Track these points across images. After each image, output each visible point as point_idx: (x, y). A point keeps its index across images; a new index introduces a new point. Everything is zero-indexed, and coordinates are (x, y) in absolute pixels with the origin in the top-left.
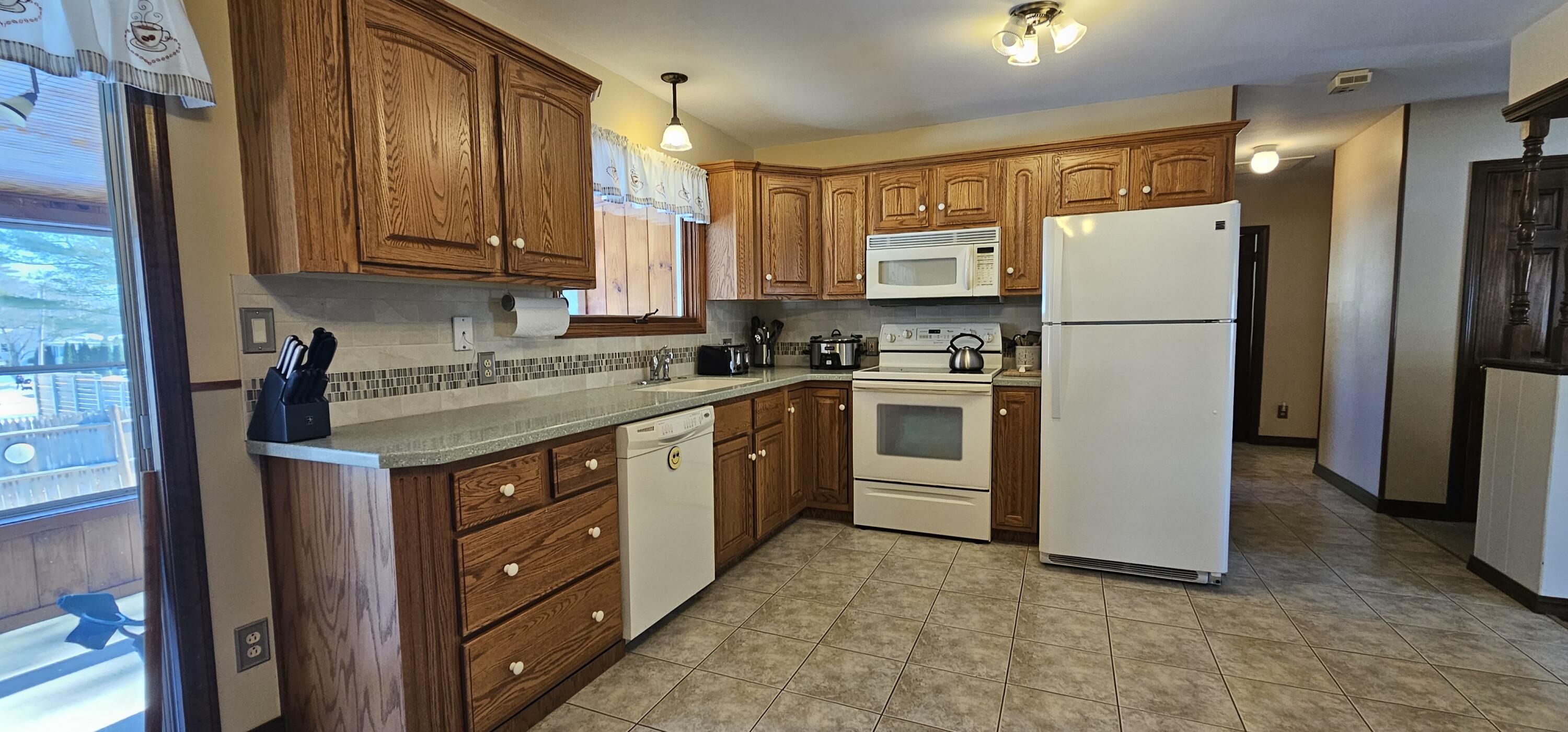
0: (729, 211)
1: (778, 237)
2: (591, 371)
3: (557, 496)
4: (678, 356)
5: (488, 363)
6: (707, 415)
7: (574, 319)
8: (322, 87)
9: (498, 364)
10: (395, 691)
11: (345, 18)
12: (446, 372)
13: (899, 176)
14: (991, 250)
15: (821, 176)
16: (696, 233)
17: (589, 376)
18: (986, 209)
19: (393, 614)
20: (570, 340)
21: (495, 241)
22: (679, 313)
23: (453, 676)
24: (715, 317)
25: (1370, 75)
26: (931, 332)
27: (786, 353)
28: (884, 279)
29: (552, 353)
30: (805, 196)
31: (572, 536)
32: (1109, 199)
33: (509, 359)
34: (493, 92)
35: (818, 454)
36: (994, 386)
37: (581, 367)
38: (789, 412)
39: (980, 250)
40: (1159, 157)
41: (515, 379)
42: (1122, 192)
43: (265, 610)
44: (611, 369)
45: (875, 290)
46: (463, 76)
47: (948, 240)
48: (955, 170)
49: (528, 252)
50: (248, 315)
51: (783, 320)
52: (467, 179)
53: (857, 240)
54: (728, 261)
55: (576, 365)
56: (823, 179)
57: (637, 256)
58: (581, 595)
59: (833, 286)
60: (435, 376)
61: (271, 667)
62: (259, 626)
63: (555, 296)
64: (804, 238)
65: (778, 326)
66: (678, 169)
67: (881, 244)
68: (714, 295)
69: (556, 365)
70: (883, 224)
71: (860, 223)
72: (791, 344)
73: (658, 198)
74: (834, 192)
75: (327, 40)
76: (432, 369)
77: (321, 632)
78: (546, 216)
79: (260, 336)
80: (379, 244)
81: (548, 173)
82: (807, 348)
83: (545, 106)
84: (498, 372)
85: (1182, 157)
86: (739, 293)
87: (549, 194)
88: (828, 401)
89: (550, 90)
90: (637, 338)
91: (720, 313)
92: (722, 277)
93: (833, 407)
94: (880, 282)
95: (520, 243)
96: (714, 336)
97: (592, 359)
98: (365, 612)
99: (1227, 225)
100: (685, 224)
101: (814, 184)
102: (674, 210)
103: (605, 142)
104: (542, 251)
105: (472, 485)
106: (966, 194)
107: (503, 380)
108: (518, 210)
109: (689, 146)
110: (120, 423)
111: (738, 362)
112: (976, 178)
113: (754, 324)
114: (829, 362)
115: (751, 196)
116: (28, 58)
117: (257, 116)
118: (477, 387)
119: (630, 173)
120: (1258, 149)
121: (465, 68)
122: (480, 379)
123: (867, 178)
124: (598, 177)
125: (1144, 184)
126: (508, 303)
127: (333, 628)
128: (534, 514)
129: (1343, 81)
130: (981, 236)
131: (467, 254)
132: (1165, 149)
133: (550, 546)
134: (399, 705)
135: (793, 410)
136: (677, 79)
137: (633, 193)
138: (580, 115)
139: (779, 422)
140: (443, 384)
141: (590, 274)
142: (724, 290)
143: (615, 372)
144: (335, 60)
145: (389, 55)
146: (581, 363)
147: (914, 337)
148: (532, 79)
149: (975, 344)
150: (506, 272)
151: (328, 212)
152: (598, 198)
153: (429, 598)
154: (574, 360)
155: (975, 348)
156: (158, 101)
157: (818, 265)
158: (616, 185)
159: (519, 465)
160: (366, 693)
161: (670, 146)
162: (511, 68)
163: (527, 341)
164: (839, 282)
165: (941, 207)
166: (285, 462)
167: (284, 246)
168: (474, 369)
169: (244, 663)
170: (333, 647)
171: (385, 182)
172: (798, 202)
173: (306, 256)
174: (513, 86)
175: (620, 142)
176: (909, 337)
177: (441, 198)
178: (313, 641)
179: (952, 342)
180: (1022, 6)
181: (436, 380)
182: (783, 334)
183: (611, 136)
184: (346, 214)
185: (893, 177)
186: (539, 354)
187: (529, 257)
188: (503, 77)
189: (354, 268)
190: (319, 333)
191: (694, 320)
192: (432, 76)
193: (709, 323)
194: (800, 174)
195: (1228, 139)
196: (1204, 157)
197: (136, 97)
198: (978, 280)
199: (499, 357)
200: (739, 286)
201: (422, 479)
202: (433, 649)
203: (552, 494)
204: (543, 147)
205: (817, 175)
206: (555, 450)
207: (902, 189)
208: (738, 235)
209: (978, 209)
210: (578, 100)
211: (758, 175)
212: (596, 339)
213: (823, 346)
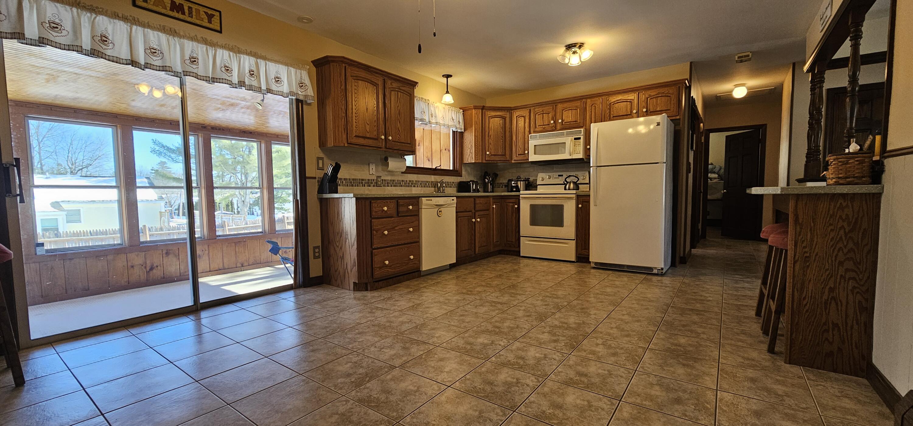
0: (471, 126)
1: (492, 137)
2: (414, 186)
3: (399, 215)
4: (449, 185)
5: (379, 180)
6: (453, 200)
7: (408, 167)
8: (340, 95)
9: (382, 180)
10: (355, 262)
11: (346, 75)
12: (367, 181)
13: (543, 109)
14: (580, 138)
15: (512, 110)
16: (458, 135)
17: (413, 188)
18: (579, 121)
19: (355, 239)
20: (406, 175)
21: (383, 137)
22: (451, 169)
23: (370, 259)
24: (466, 170)
25: (750, 54)
26: (559, 176)
27: (499, 187)
28: (537, 152)
29: (400, 178)
30: (504, 118)
31: (404, 229)
32: (630, 115)
33: (386, 179)
34: (383, 90)
35: (507, 226)
36: (577, 195)
37: (410, 184)
38: (493, 207)
39: (575, 139)
40: (650, 96)
41: (388, 186)
42: (635, 111)
43: (320, 244)
44: (422, 186)
45: (533, 158)
46: (375, 87)
47: (562, 135)
48: (566, 105)
49: (393, 141)
50: (319, 159)
51: (498, 173)
52: (375, 118)
53: (526, 137)
54: (471, 147)
55: (409, 183)
56: (512, 111)
57: (436, 146)
58: (406, 249)
59: (516, 156)
60: (364, 182)
61: (320, 260)
62: (318, 247)
63: (402, 158)
64: (503, 136)
65: (496, 175)
66: (450, 110)
67: (535, 138)
68: (465, 161)
69: (402, 183)
70: (537, 129)
71: (527, 129)
72: (501, 183)
73: (441, 122)
74: (517, 117)
75: (341, 82)
76: (363, 180)
77: (334, 249)
78: (399, 129)
79: (321, 165)
80: (352, 138)
81: (400, 115)
82: (507, 184)
83: (399, 93)
84: (382, 183)
85: (660, 95)
86: (475, 160)
87: (400, 122)
88: (511, 204)
89: (401, 88)
90: (432, 176)
91: (469, 169)
92: (469, 154)
93: (513, 206)
94: (535, 154)
95: (390, 138)
96: (465, 177)
97: (415, 182)
98: (347, 240)
99: (661, 124)
100: (454, 132)
101: (508, 113)
102: (449, 127)
103: (420, 102)
104: (397, 141)
105: (376, 206)
106: (570, 115)
107: (384, 186)
108: (390, 128)
109: (453, 102)
110: (227, 228)
111: (474, 188)
112: (574, 108)
113: (486, 175)
114: (514, 189)
115: (481, 119)
116: (280, 94)
117: (323, 103)
118: (376, 187)
119: (430, 113)
120: (737, 86)
121: (375, 84)
122: (377, 185)
123: (530, 110)
124: (417, 115)
125: (644, 107)
126: (386, 159)
127: (338, 247)
128: (392, 219)
129: (739, 58)
130: (576, 133)
131: (375, 141)
132: (653, 93)
133: (396, 230)
134: (355, 266)
135: (494, 206)
136: (448, 76)
137: (431, 120)
138: (411, 95)
139: (488, 210)
140: (366, 184)
141: (413, 149)
142: (469, 159)
143: (423, 188)
144: (343, 87)
145: (356, 84)
146: (410, 183)
147: (552, 178)
148: (395, 85)
149: (575, 180)
150: (386, 148)
151: (340, 130)
152: (417, 123)
153: (364, 236)
154: (408, 182)
155: (576, 181)
156: (302, 101)
157: (510, 148)
158: (424, 118)
159: (389, 203)
160: (347, 264)
161: (446, 102)
162: (389, 82)
163: (391, 173)
164: (518, 155)
165: (560, 121)
166: (327, 199)
167: (329, 139)
168: (375, 181)
169: (315, 257)
170: (338, 252)
171: (354, 120)
172: (501, 121)
173: (334, 142)
174: (389, 88)
175: (427, 102)
176: (549, 178)
177: (368, 124)
178: (332, 251)
179: (565, 179)
180: (569, 45)
181: (364, 184)
182: (498, 179)
183: (423, 100)
184: (344, 130)
185: (541, 109)
186: (396, 178)
187: (393, 143)
188: (387, 86)
189: (346, 145)
190: (336, 163)
191: (457, 171)
192: (367, 88)
193: (463, 173)
194: (502, 109)
195: (679, 87)
196: (670, 95)
197: (298, 101)
198: (575, 152)
199: (382, 178)
200: (475, 157)
201: (363, 201)
202: (365, 250)
203: (398, 215)
204: (398, 107)
205: (510, 110)
206: (399, 201)
207: (544, 114)
208: (475, 136)
209: (575, 121)
210: (410, 89)
211: (484, 111)
212: (416, 175)
213: (513, 182)
